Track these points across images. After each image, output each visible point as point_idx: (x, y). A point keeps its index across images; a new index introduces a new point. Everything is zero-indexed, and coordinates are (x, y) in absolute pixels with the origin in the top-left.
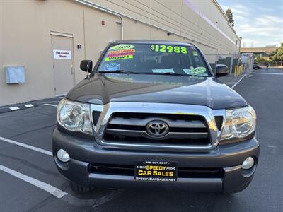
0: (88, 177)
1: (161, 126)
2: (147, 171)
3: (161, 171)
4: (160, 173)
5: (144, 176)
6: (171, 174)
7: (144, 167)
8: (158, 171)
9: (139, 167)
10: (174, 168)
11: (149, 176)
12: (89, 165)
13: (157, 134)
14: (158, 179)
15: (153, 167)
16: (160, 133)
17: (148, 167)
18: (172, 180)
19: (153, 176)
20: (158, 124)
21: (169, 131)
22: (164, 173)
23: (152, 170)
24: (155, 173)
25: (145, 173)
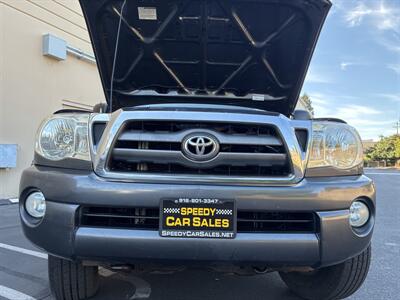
0: (74, 236)
1: (206, 141)
2: (181, 217)
3: (207, 218)
4: (205, 223)
5: (177, 228)
6: (226, 223)
7: (176, 211)
8: (202, 218)
9: (167, 210)
10: (229, 212)
11: (186, 228)
12: (77, 210)
13: (200, 154)
14: (202, 234)
15: (193, 211)
16: (205, 153)
17: (184, 211)
18: (227, 235)
19: (192, 228)
20: (201, 138)
21: (221, 150)
22: (213, 223)
23: (191, 216)
24: (197, 223)
25: (178, 222)
